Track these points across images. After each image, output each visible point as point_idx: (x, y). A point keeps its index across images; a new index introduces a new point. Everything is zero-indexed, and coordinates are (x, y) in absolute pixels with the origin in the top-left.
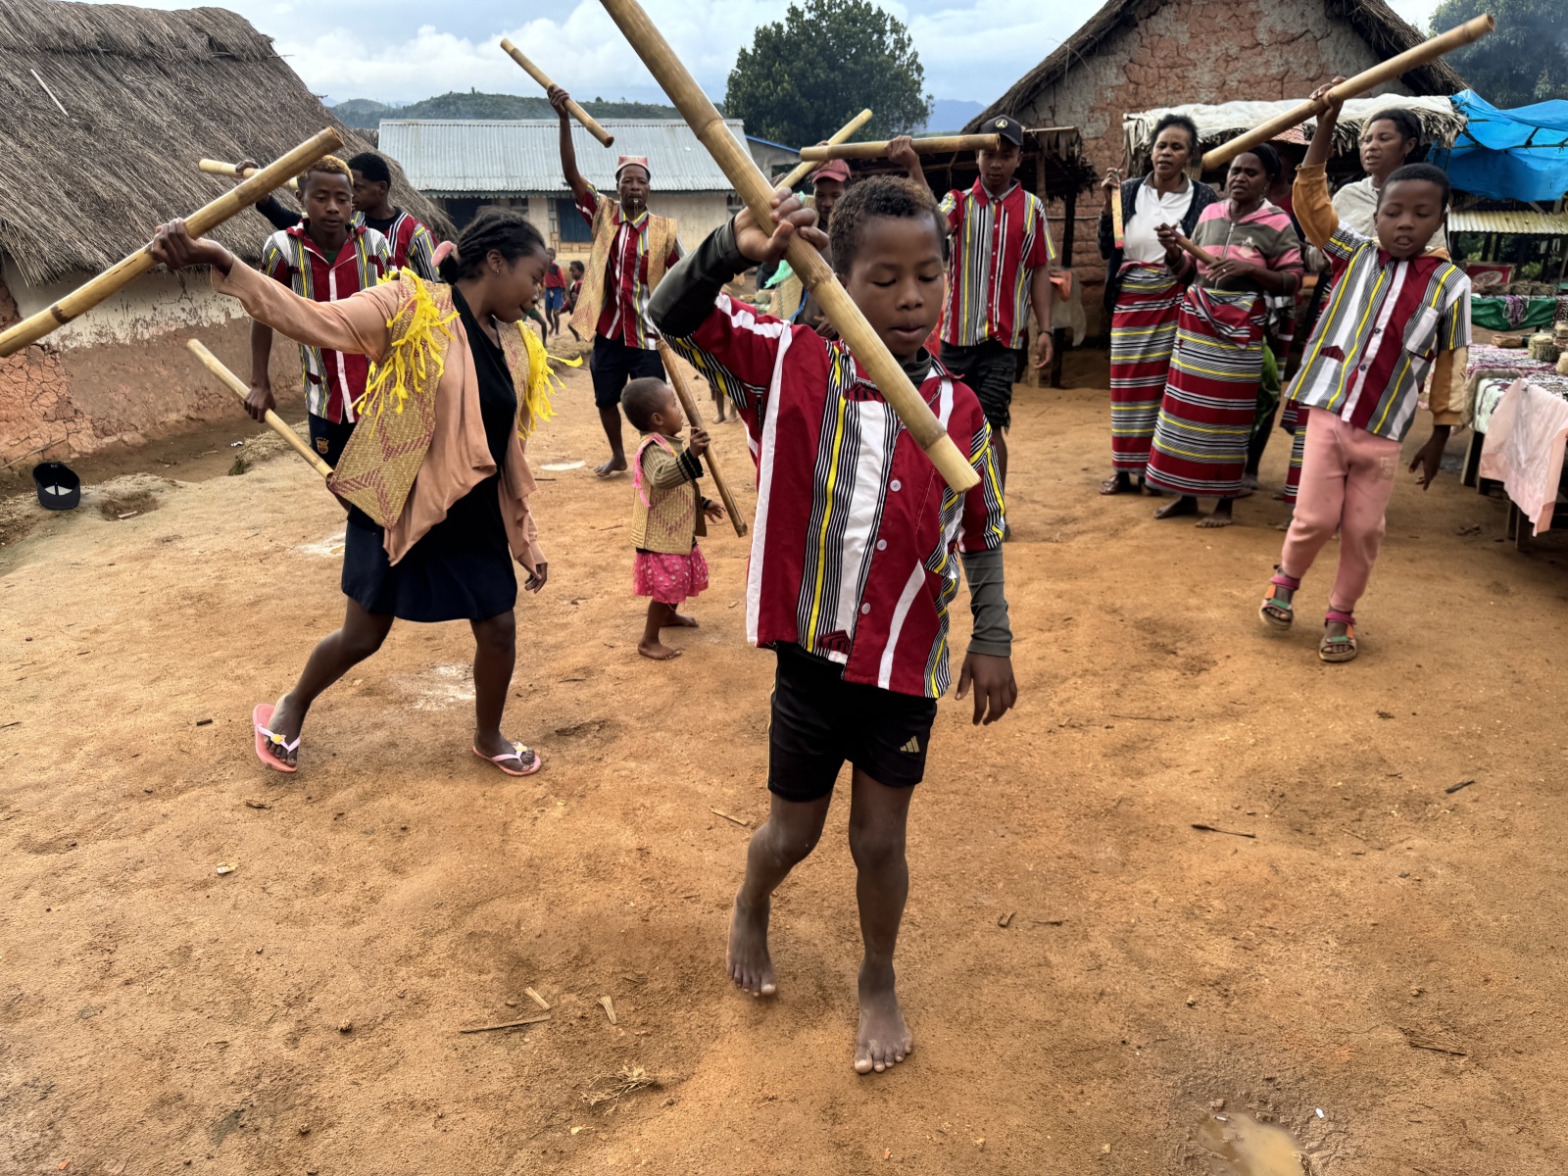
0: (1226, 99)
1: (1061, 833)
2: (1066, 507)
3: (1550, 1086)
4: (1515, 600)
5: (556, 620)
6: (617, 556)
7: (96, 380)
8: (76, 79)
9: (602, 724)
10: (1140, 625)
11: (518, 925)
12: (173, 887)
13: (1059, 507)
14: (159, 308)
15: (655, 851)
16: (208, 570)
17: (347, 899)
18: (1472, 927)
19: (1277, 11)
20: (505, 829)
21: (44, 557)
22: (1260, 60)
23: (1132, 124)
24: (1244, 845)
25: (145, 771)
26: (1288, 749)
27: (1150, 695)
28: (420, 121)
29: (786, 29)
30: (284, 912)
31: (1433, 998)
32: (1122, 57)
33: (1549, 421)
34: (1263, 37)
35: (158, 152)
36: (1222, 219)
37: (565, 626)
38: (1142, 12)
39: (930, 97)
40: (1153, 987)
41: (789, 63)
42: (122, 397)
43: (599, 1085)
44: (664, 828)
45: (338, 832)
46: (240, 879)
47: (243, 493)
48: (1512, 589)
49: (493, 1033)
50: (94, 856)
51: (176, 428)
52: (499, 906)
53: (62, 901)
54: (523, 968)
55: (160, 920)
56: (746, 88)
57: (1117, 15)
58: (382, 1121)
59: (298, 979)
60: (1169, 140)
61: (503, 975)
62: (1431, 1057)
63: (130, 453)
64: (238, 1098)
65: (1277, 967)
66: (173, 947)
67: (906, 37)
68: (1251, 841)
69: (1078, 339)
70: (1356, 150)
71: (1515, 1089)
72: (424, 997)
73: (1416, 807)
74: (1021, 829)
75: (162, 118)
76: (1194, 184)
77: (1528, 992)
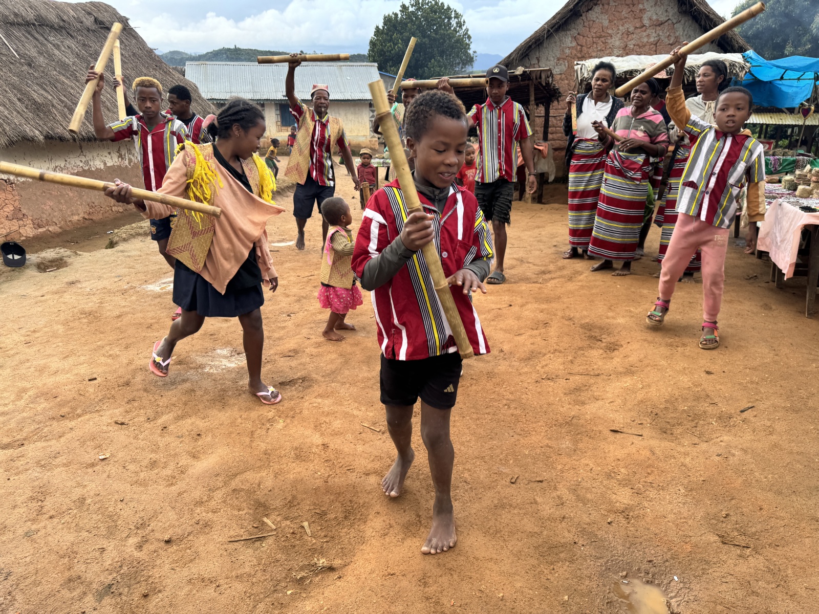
0: (627, 54)
1: (542, 434)
2: (545, 266)
3: (793, 563)
4: (775, 313)
5: (279, 325)
6: (312, 291)
7: (34, 198)
8: (23, 39)
9: (304, 379)
10: (583, 326)
11: (259, 485)
12: (75, 467)
13: (542, 265)
14: (68, 160)
15: (332, 446)
16: (94, 299)
17: (168, 472)
18: (753, 482)
19: (653, 9)
20: (252, 435)
21: (6, 292)
22: (645, 34)
23: (579, 66)
24: (637, 440)
25: (61, 405)
26: (659, 390)
27: (588, 363)
28: (207, 63)
29: (400, 16)
30: (135, 479)
31: (734, 518)
32: (574, 32)
33: (792, 221)
34: (646, 22)
35: (67, 78)
36: (628, 116)
37: (284, 328)
38: (584, 9)
39: (475, 52)
40: (590, 514)
41: (401, 34)
42: (48, 207)
43: (302, 569)
44: (336, 434)
45: (164, 437)
46: (111, 462)
47: (113, 258)
48: (774, 307)
49: (246, 542)
50: (33, 450)
51: (77, 224)
52: (249, 475)
53: (16, 474)
54: (262, 508)
55: (69, 484)
56: (379, 47)
57: (571, 10)
58: (187, 589)
59: (142, 514)
60: (600, 77)
61: (251, 511)
62: (733, 549)
63: (53, 237)
64: (110, 577)
65: (654, 503)
66: (75, 498)
67: (462, 21)
68: (640, 438)
69: (551, 178)
70: (694, 81)
71: (775, 565)
72: (209, 523)
73: (725, 419)
74: (522, 433)
75: (69, 60)
76: (613, 98)
77: (782, 515)
